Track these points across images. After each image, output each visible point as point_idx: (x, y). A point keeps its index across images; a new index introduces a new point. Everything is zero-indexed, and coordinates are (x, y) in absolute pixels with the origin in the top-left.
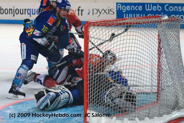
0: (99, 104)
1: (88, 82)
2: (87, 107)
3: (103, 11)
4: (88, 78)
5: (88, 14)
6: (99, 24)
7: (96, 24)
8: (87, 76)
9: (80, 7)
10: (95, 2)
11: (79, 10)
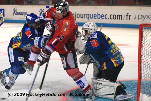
2: (140, 91)
3: (147, 17)
5: (135, 19)
9: (128, 13)
10: (141, 9)
11: (127, 15)
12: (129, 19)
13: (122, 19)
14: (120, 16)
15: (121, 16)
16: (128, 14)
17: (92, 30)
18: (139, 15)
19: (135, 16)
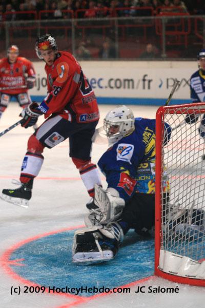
0: (179, 240)
1: (162, 205)
2: (160, 245)
3: (184, 83)
4: (162, 198)
5: (160, 86)
6: (179, 111)
7: (176, 110)
8: (161, 201)
9: (145, 76)
10: (171, 67)
11: (144, 80)
12: (149, 88)
13: (133, 87)
14: (129, 82)
15: (131, 83)
16: (146, 78)
17: (127, 125)
18: (168, 80)
19: (161, 81)
